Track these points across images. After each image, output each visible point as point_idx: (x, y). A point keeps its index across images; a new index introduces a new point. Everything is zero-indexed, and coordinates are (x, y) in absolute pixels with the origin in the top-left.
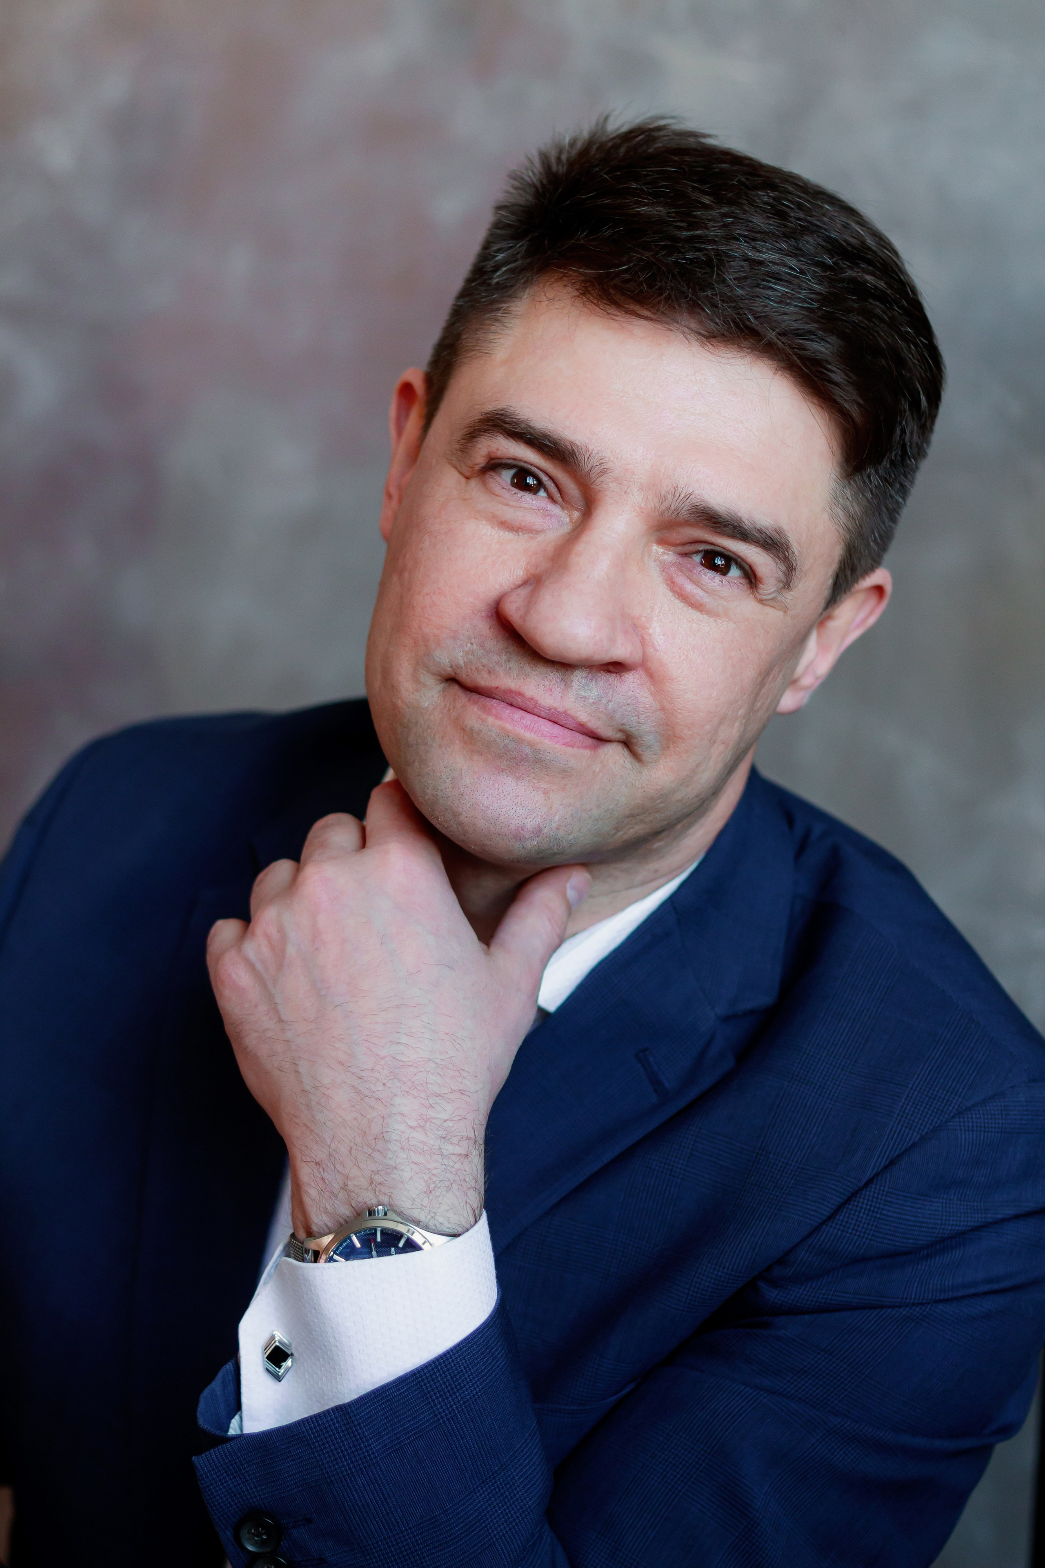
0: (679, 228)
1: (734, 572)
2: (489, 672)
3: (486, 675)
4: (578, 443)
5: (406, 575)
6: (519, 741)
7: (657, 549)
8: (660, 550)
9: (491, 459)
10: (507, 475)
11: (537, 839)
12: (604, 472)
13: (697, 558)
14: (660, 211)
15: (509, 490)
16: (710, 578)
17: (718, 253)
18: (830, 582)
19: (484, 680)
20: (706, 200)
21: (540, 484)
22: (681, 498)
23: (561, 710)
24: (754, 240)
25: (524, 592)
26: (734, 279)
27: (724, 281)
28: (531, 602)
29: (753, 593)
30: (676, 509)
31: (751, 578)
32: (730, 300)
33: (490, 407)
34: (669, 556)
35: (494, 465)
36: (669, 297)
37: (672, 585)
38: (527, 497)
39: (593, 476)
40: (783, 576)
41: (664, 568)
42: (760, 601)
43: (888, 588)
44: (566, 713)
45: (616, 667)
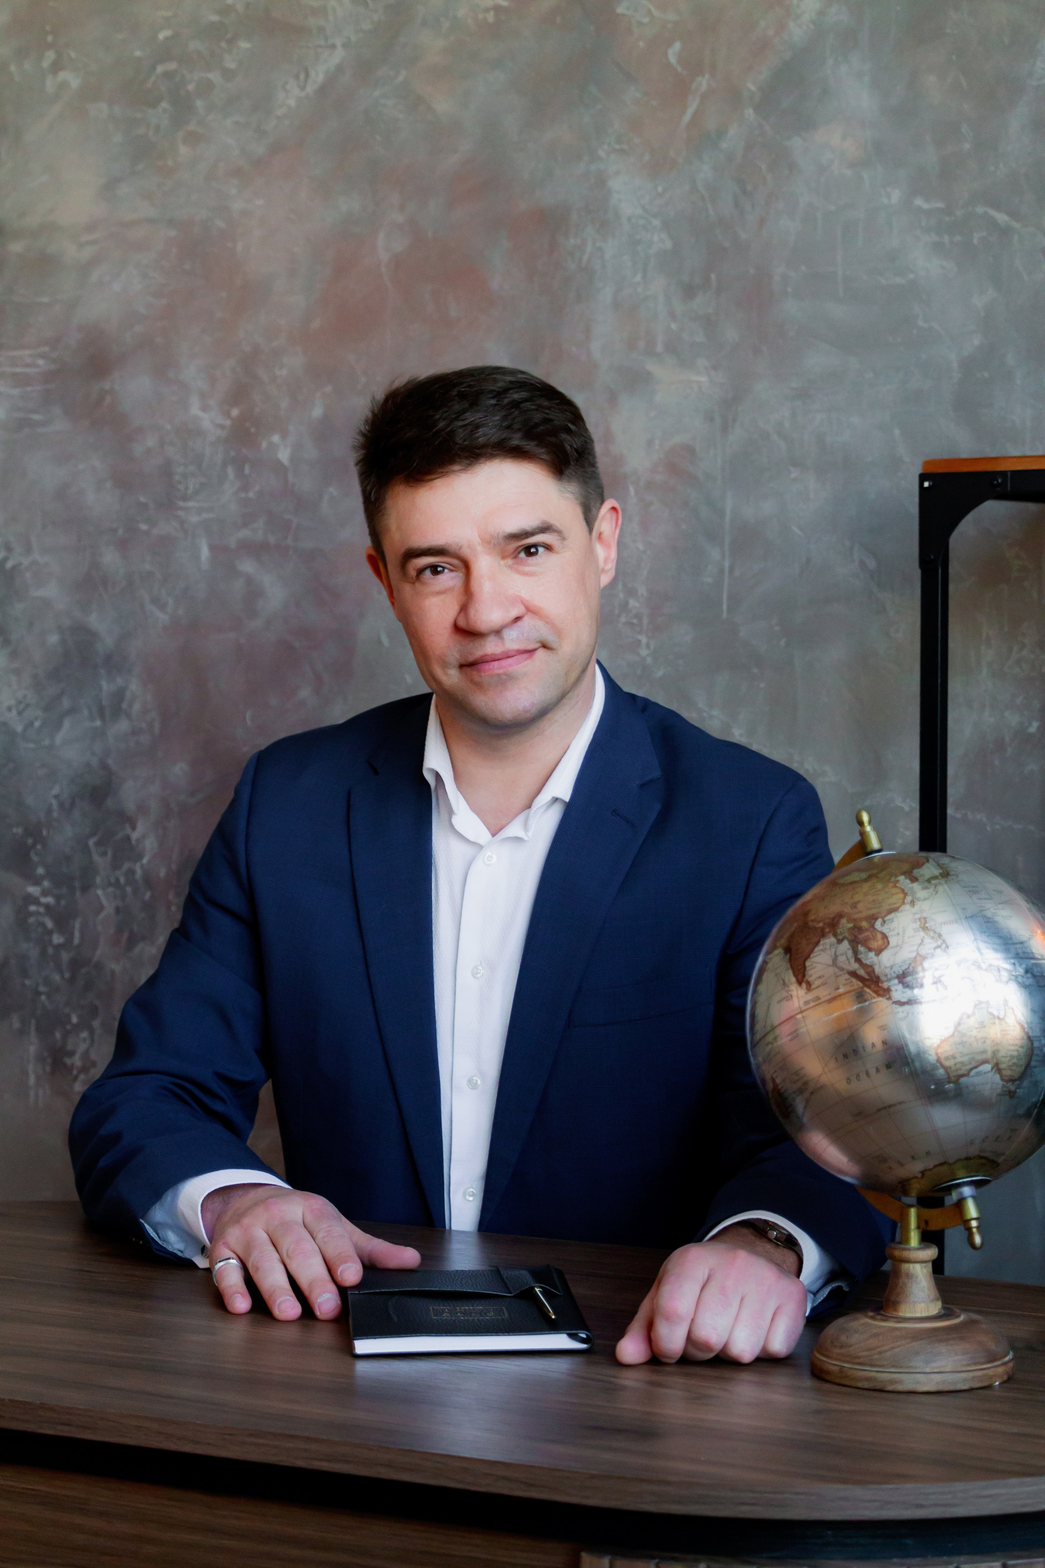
0: (427, 433)
1: (541, 550)
2: (470, 654)
3: (470, 656)
6: (499, 675)
9: (418, 570)
10: (428, 573)
12: (461, 548)
13: (522, 555)
14: (414, 431)
15: (432, 579)
16: (532, 560)
17: (448, 433)
19: (471, 659)
21: (444, 568)
23: (506, 650)
24: (459, 416)
25: (462, 614)
26: (460, 439)
27: (458, 444)
28: (466, 617)
29: (553, 552)
30: (498, 543)
31: (548, 548)
33: (403, 550)
34: (510, 561)
35: (421, 571)
37: (518, 572)
38: (440, 577)
39: (458, 552)
40: (558, 538)
41: (510, 567)
42: (558, 553)
43: (617, 505)
44: (509, 651)
45: (518, 619)
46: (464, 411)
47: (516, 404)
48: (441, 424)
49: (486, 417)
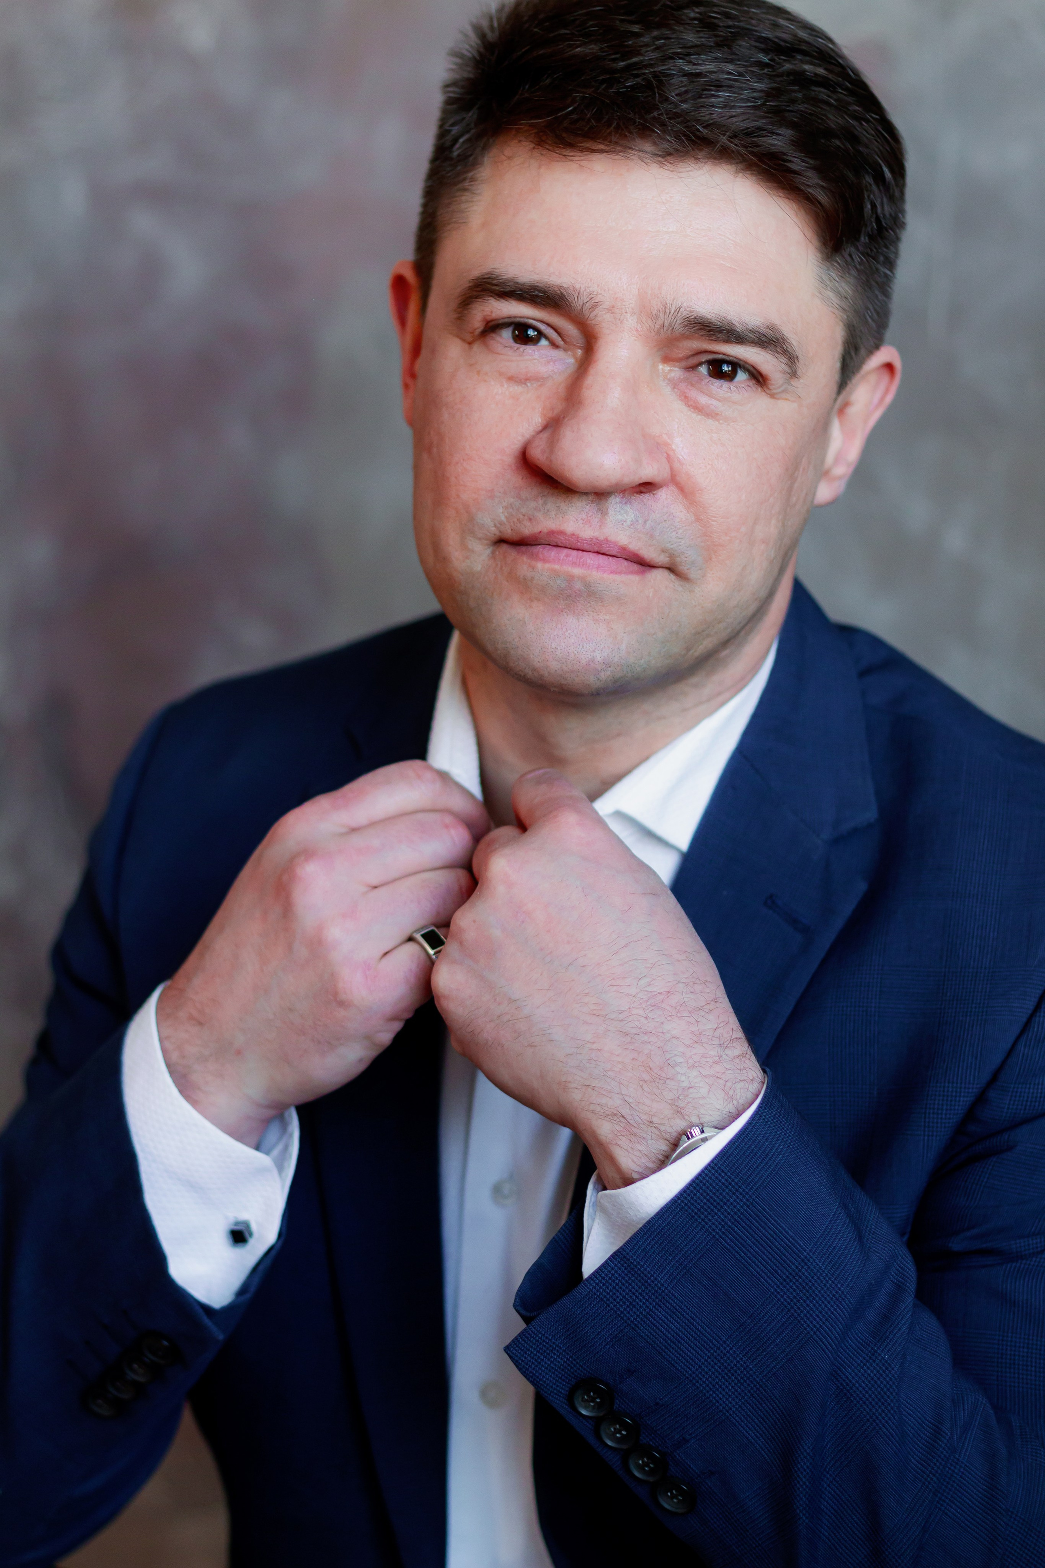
0: (614, 60)
1: (741, 376)
2: (530, 519)
3: (528, 524)
4: (565, 285)
5: (435, 450)
6: (571, 578)
7: (664, 368)
8: (667, 368)
9: (488, 322)
10: (506, 334)
11: (609, 669)
12: (595, 306)
13: (703, 370)
14: (591, 48)
15: (511, 348)
16: (719, 387)
17: (656, 75)
18: (838, 365)
19: (527, 529)
20: (636, 28)
21: (541, 334)
22: (672, 313)
23: (602, 538)
24: (689, 54)
25: (545, 435)
26: (676, 95)
27: (667, 99)
28: (553, 443)
29: (763, 391)
30: (670, 325)
31: (758, 378)
32: (677, 115)
33: (476, 273)
34: (676, 372)
35: (492, 327)
36: (618, 128)
37: (685, 399)
38: (529, 349)
39: (586, 313)
40: (787, 369)
41: (674, 385)
42: (772, 396)
43: (898, 364)
44: (606, 540)
45: (647, 487)
46: (700, 49)
47: (801, 80)
48: (650, 55)
49: (740, 75)
